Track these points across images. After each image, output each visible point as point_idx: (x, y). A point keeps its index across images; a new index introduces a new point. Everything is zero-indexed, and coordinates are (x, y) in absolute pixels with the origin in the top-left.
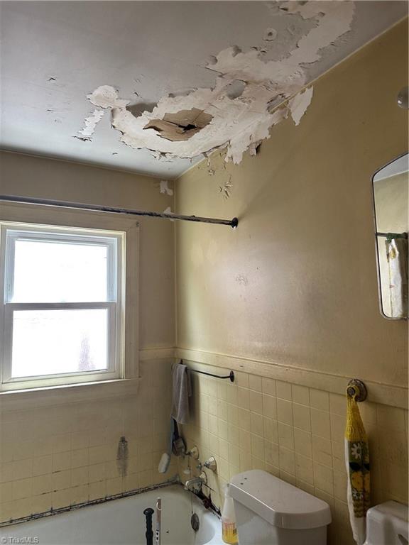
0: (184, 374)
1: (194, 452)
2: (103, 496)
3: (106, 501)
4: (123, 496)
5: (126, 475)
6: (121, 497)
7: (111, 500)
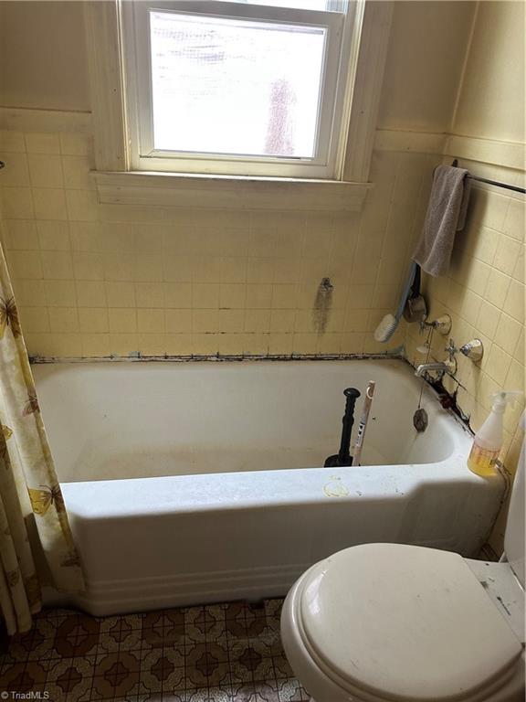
0: (459, 186)
1: (443, 324)
2: (288, 353)
3: (292, 359)
4: (316, 359)
5: (324, 332)
6: (312, 359)
7: (299, 359)
